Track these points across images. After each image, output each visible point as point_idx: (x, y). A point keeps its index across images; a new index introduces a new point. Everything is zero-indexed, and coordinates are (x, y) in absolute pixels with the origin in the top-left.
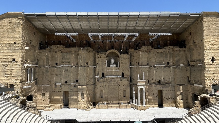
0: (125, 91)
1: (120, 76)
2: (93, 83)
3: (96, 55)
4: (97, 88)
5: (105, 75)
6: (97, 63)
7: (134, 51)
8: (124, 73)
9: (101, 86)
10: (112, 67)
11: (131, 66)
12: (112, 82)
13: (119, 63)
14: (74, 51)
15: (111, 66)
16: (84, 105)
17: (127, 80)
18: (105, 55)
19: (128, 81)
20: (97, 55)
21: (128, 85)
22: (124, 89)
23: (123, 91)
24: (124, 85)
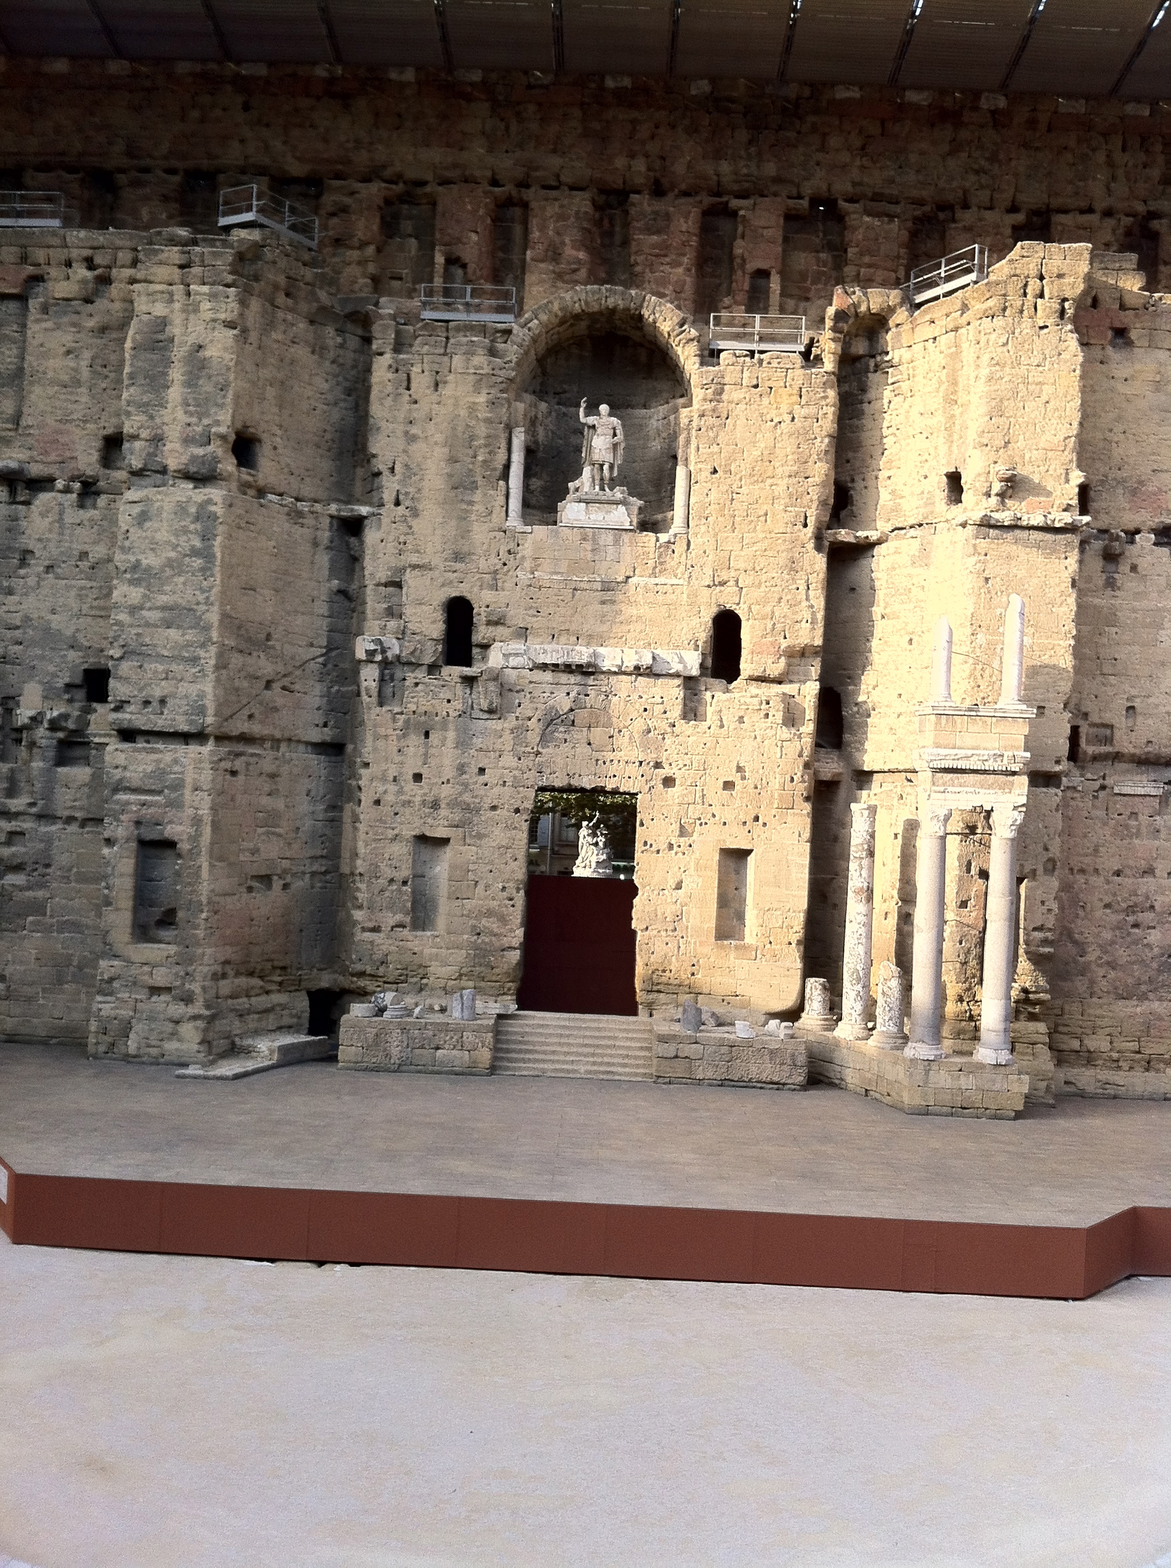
0: (742, 855)
1: (692, 662)
2: (326, 735)
3: (377, 346)
4: (366, 798)
5: (480, 634)
6: (380, 465)
7: (902, 315)
8: (745, 614)
9: (418, 777)
10: (588, 534)
11: (844, 535)
12: (579, 735)
14: (81, 272)
15: (571, 511)
16: (178, 1010)
17: (777, 710)
19: (785, 733)
20: (390, 358)
21: (792, 780)
22: (735, 829)
23: (717, 857)
24: (728, 785)
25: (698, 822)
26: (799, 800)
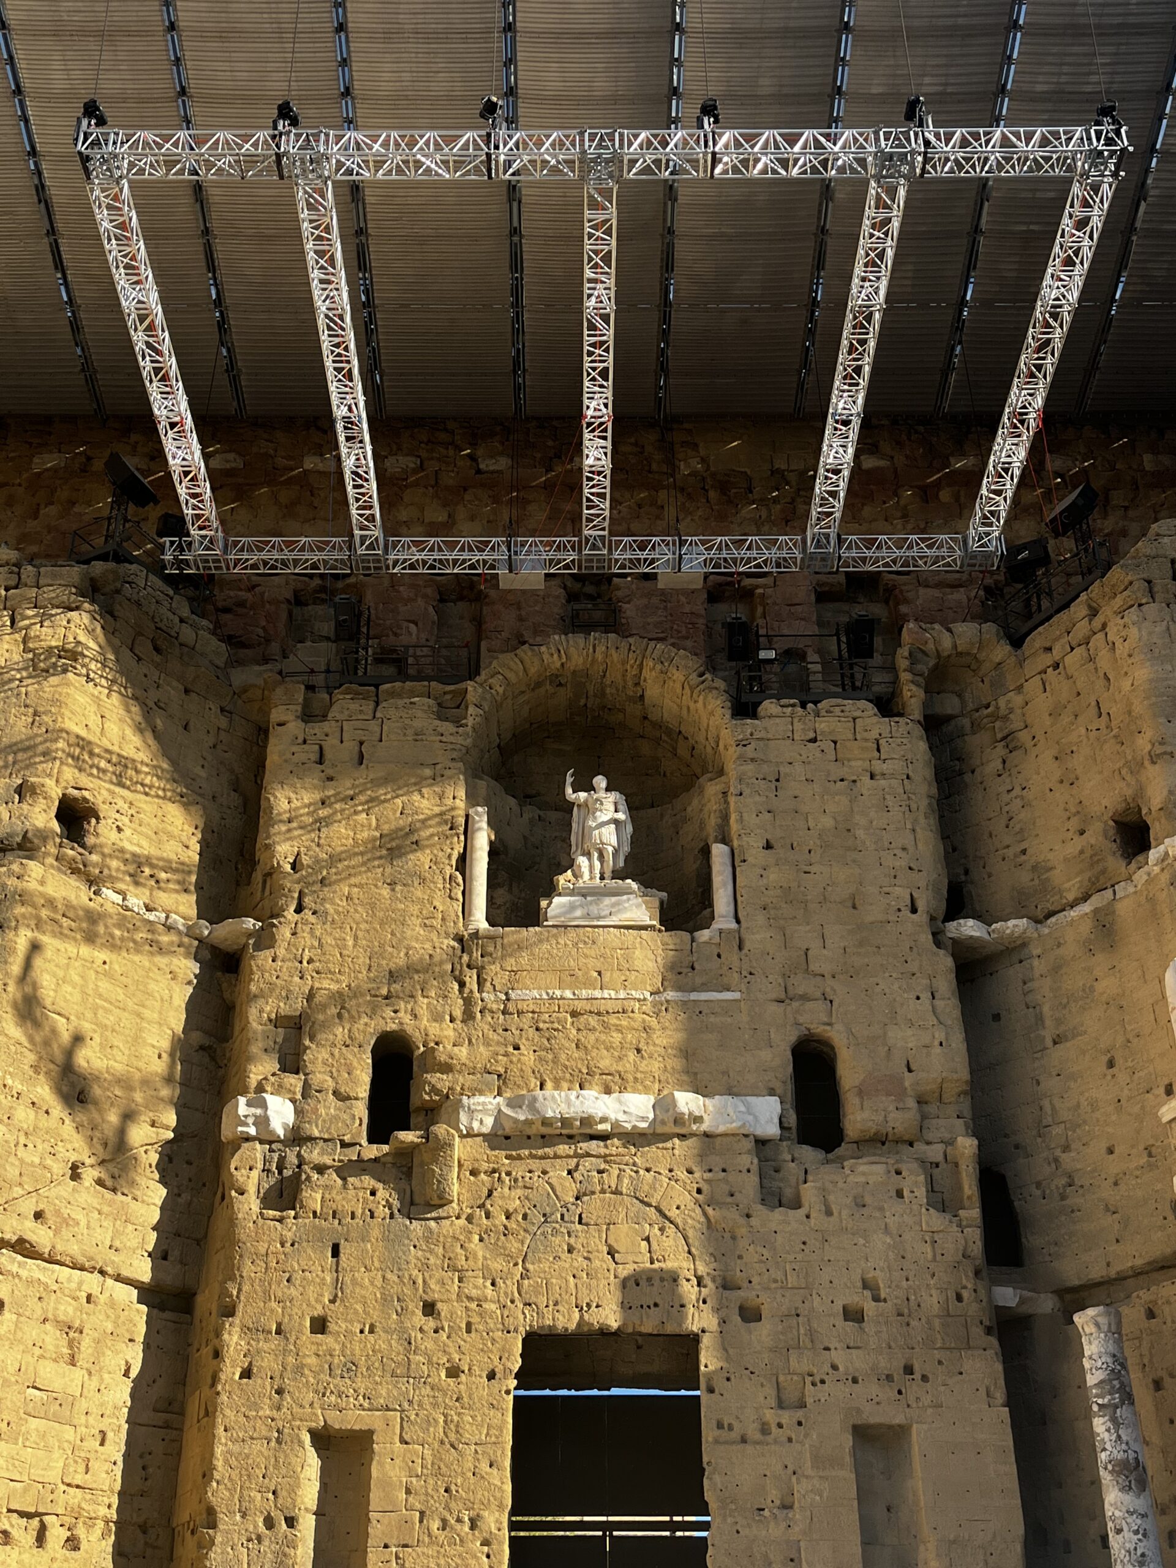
0: (897, 1445)
1: (764, 1116)
2: (164, 1273)
3: (276, 715)
4: (228, 1368)
6: (279, 859)
7: (1001, 651)
8: (838, 1036)
9: (320, 1325)
10: (584, 932)
11: (973, 928)
13: (719, 851)
15: (560, 907)
17: (915, 1184)
18: (448, 727)
20: (295, 727)
21: (959, 1298)
22: (874, 1389)
23: (848, 1440)
24: (854, 1315)
25: (808, 1380)
26: (977, 1331)
